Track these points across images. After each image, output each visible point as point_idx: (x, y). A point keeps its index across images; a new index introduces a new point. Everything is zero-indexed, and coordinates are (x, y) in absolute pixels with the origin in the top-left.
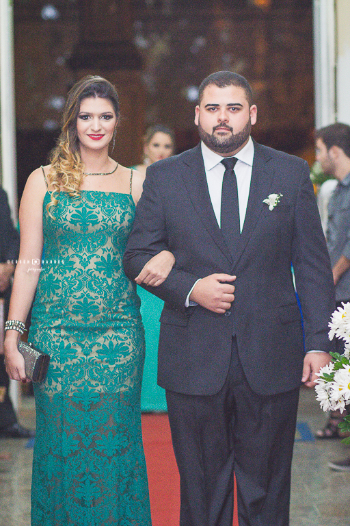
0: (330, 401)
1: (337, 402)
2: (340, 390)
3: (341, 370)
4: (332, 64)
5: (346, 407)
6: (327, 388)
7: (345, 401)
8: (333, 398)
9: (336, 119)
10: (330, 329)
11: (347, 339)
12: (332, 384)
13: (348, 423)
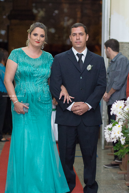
0: (110, 138)
1: (113, 139)
2: (115, 134)
3: (115, 126)
4: (109, 17)
5: (116, 140)
6: (109, 133)
7: (116, 138)
8: (112, 137)
9: (109, 37)
10: (111, 111)
11: (118, 115)
12: (111, 132)
13: (117, 147)
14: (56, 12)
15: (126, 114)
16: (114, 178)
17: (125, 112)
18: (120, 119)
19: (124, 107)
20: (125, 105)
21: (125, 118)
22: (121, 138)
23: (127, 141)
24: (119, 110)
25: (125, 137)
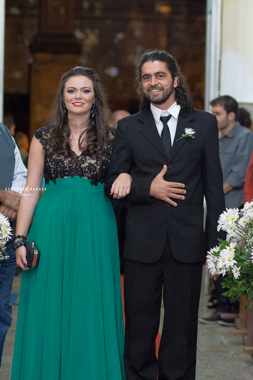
0: (216, 269)
1: (221, 269)
2: (223, 261)
3: (224, 250)
4: (218, 58)
5: (226, 272)
6: (215, 261)
7: (226, 269)
8: (219, 266)
11: (229, 231)
12: (218, 258)
13: (227, 282)
14: (120, 36)
15: (241, 231)
16: (225, 342)
17: (240, 227)
18: (233, 237)
19: (239, 219)
20: (241, 216)
21: (240, 236)
22: (234, 268)
23: (243, 274)
24: (231, 223)
25: (240, 267)
